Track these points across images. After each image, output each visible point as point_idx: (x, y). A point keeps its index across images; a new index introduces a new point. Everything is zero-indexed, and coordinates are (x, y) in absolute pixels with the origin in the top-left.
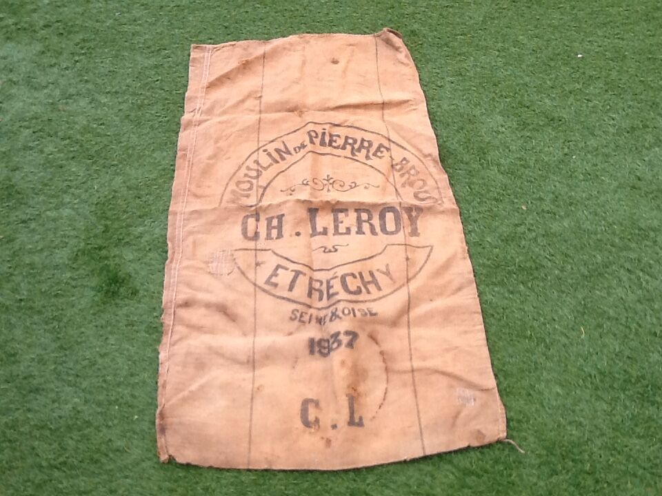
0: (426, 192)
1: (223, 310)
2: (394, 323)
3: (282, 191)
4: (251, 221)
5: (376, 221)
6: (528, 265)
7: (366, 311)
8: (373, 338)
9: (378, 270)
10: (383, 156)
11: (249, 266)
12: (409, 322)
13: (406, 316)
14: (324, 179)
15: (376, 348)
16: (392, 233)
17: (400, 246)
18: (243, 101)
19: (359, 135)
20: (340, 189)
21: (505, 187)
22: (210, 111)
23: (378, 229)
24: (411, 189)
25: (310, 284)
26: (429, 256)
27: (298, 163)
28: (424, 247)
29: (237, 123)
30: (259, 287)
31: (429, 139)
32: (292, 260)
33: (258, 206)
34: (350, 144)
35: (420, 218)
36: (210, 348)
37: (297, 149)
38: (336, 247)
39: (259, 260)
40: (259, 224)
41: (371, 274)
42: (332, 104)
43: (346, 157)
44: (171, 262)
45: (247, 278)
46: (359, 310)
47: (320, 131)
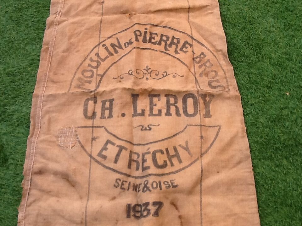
0: (217, 81)
1: (66, 177)
2: (190, 192)
3: (114, 78)
4: (91, 103)
5: (180, 104)
6: (290, 143)
7: (170, 183)
8: (174, 204)
9: (180, 145)
10: (187, 51)
11: (87, 141)
12: (201, 190)
13: (199, 186)
14: (144, 69)
15: (176, 213)
16: (191, 116)
17: (197, 127)
18: (90, 6)
19: (170, 34)
20: (156, 77)
21: (274, 77)
22: (67, 14)
23: (181, 111)
24: (206, 79)
25: (130, 157)
26: (217, 135)
27: (127, 56)
28: (214, 127)
29: (85, 23)
30: (94, 158)
31: (221, 38)
32: (118, 136)
33: (96, 92)
34: (164, 41)
35: (212, 102)
36: (54, 211)
37: (126, 44)
38: (150, 126)
39: (95, 135)
40: (97, 105)
41: (175, 149)
42: (152, 9)
43: (160, 51)
44: (32, 136)
45: (85, 150)
46: (164, 183)
47: (143, 30)
